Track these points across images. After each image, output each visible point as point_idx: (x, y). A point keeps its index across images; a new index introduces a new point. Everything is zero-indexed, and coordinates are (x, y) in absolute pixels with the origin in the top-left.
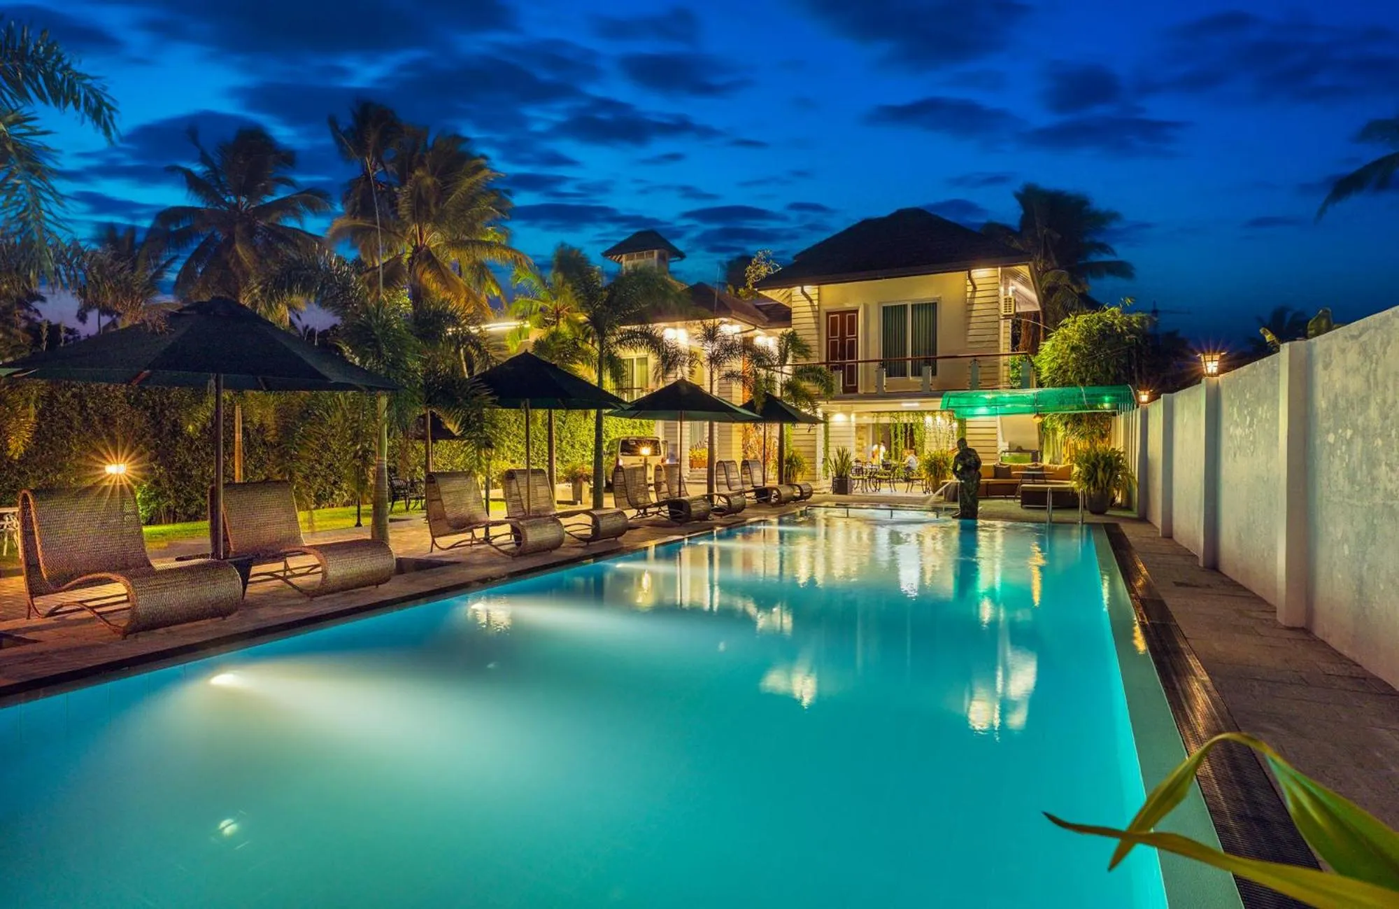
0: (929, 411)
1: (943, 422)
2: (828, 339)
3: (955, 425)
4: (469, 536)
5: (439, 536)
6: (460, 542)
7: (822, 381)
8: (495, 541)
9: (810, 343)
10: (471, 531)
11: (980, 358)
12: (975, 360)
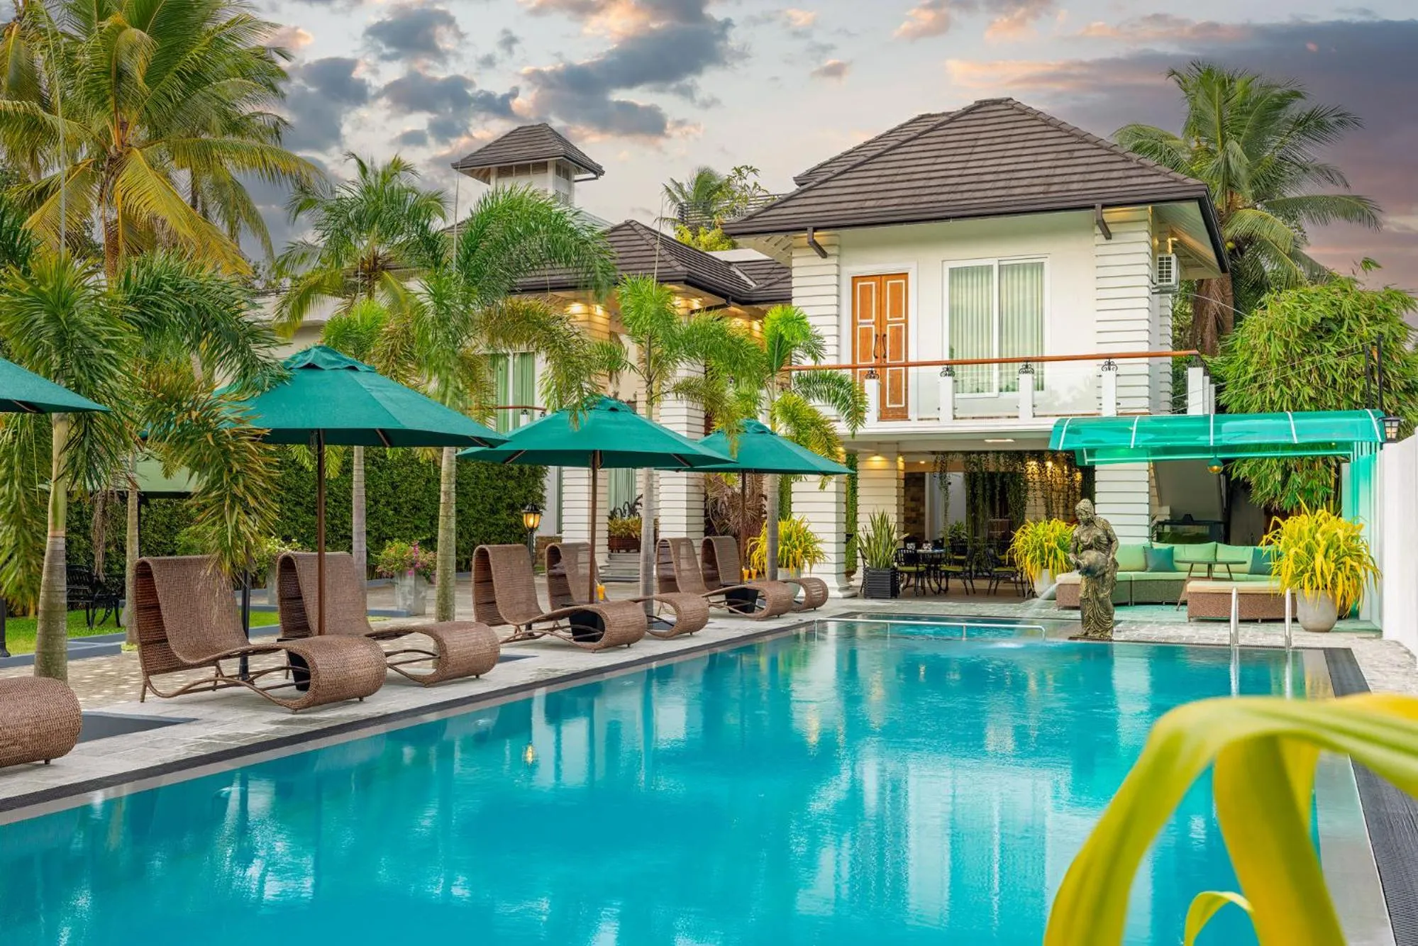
0: (1033, 452)
1: (1058, 471)
2: (854, 324)
3: (1079, 476)
4: (210, 672)
5: (155, 673)
6: (195, 684)
7: (844, 400)
8: (261, 683)
9: (822, 331)
10: (214, 662)
11: (1116, 361)
12: (1109, 363)
